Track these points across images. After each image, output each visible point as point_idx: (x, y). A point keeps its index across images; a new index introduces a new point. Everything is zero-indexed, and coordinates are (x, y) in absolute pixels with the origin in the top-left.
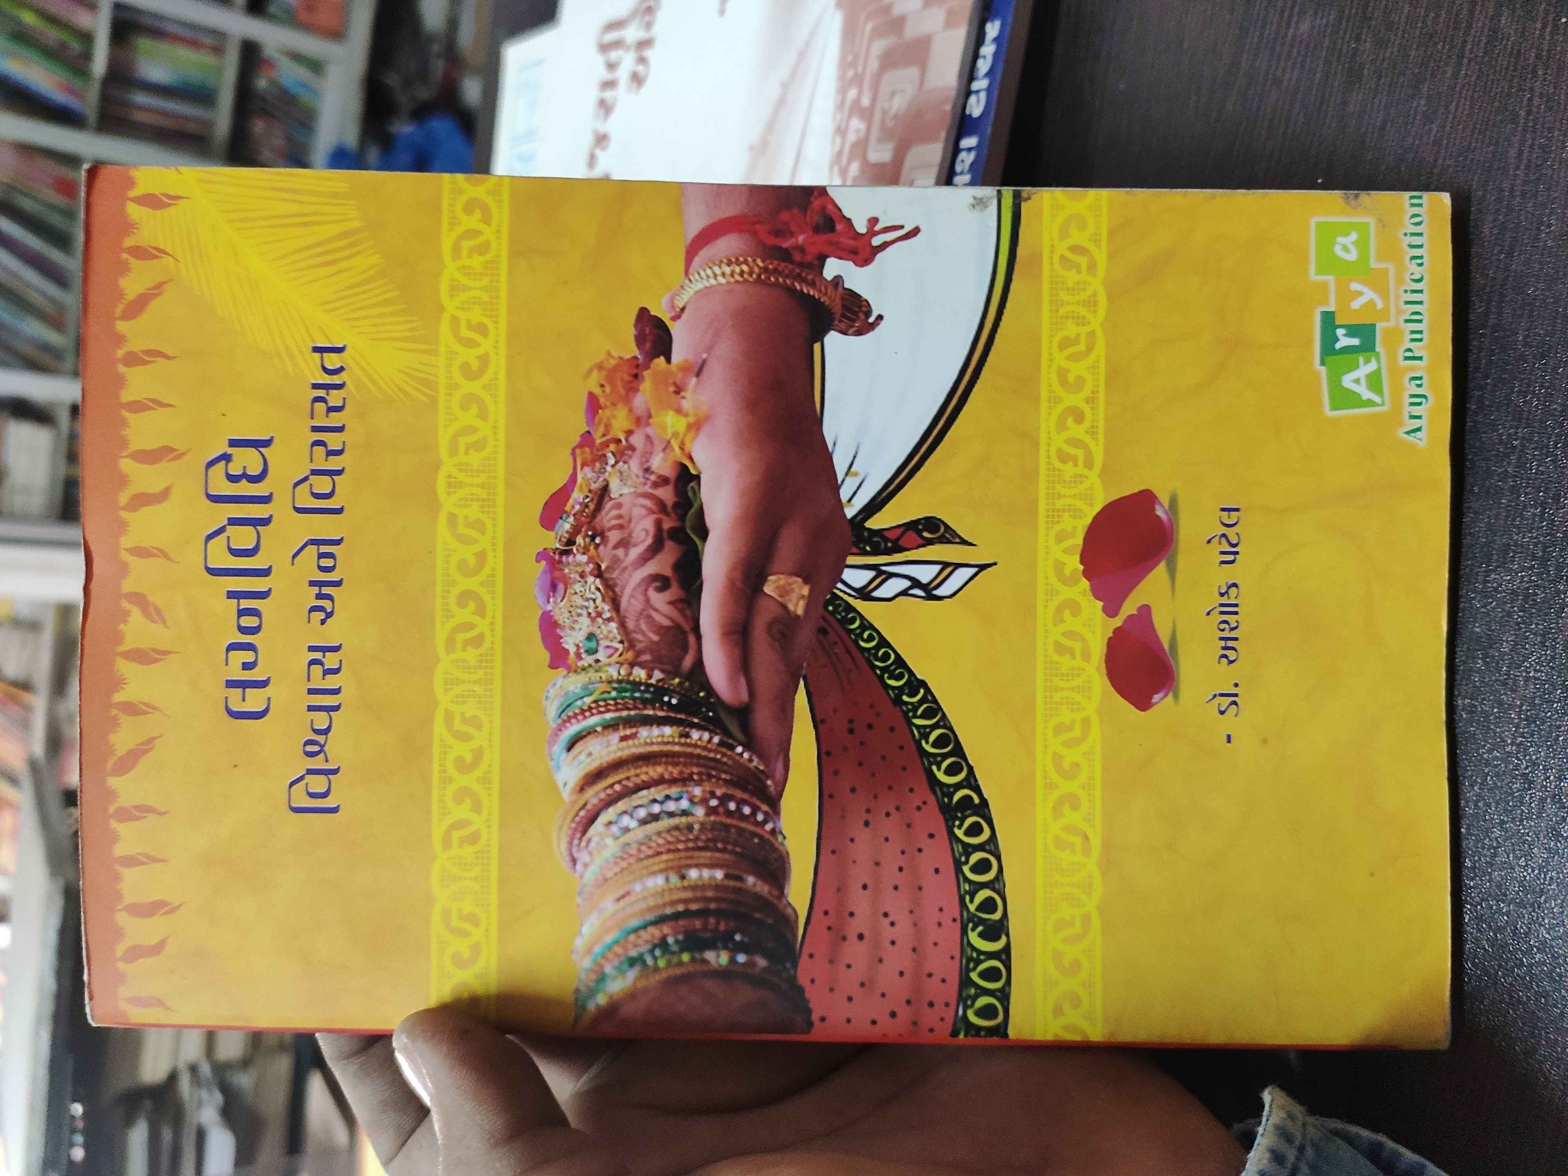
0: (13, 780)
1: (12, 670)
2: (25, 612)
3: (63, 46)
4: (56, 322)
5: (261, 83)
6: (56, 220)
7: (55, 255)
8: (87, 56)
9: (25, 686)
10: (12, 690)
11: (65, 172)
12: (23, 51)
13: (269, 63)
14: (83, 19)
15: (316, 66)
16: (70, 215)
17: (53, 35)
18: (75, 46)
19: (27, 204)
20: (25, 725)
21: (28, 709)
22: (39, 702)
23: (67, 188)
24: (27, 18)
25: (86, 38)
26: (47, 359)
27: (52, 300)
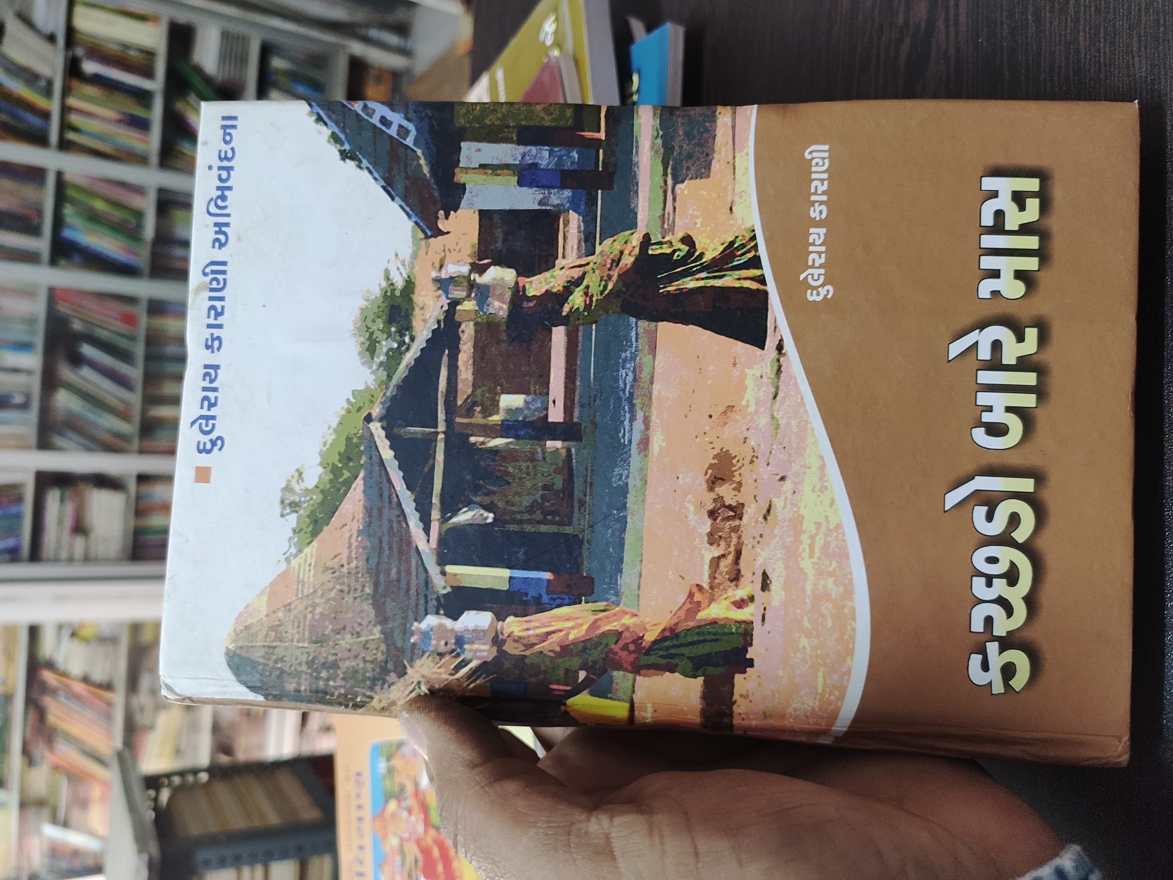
0: (100, 761)
1: (98, 676)
2: (107, 632)
3: (125, 221)
4: (124, 416)
6: (123, 343)
7: (123, 368)
8: (139, 227)
9: (108, 687)
10: (98, 691)
11: (128, 309)
12: (97, 227)
14: (136, 201)
16: (132, 338)
17: (117, 215)
18: (133, 220)
19: (103, 334)
20: (109, 717)
21: (110, 704)
22: (118, 698)
23: (130, 320)
24: (99, 205)
25: (139, 214)
26: (119, 443)
27: (122, 401)
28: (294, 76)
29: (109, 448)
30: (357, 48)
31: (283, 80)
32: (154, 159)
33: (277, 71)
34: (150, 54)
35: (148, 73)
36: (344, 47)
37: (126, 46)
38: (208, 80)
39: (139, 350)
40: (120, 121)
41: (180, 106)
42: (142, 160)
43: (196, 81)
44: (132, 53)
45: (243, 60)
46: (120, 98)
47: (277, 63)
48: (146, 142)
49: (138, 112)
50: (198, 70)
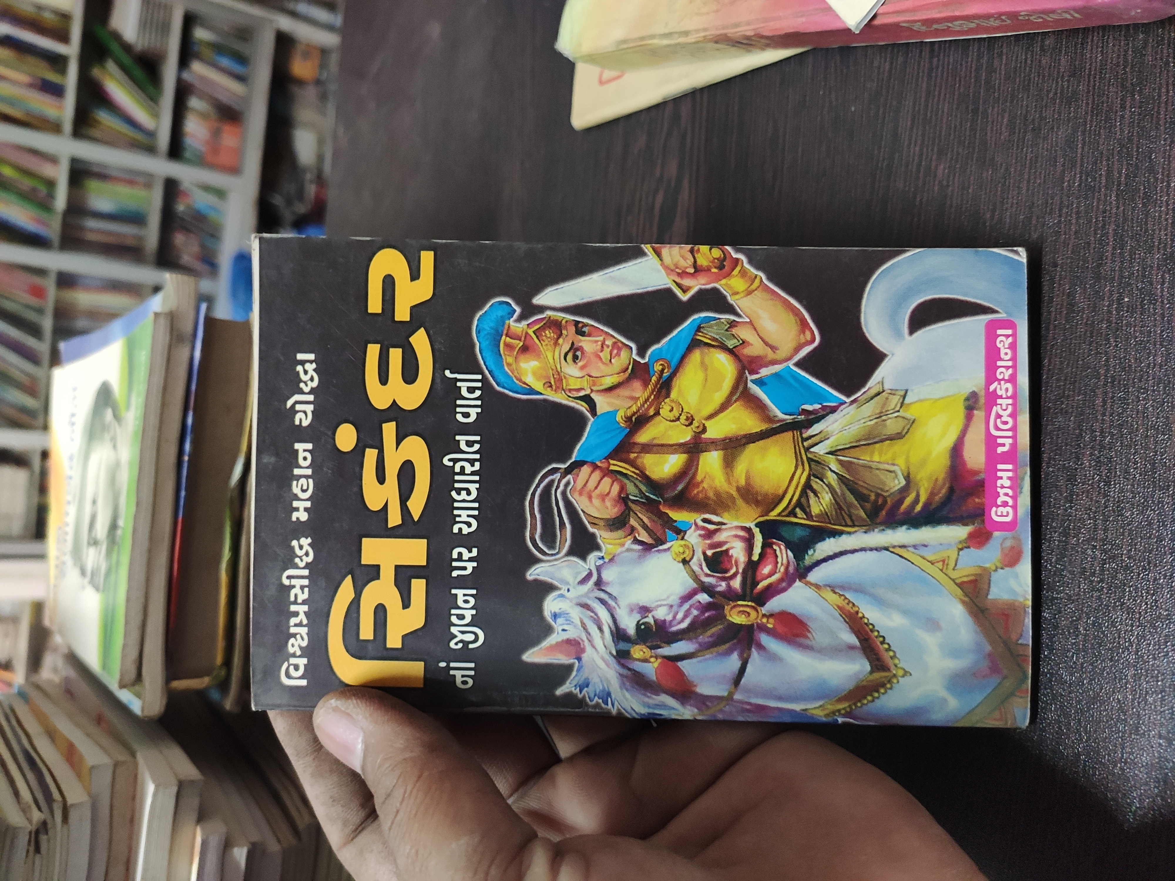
2: (6, 611)
3: (34, 190)
4: (30, 390)
5: (180, 208)
6: (31, 316)
7: (30, 341)
8: (51, 196)
9: (6, 666)
11: (37, 280)
12: (4, 195)
13: (185, 194)
14: (48, 170)
15: (220, 193)
16: (40, 311)
17: (27, 183)
18: (43, 190)
19: (9, 306)
22: (18, 677)
23: (38, 292)
24: (8, 172)
25: (51, 184)
26: (24, 418)
27: (28, 375)
28: (219, 49)
29: (15, 424)
30: (285, 23)
31: (206, 52)
32: (68, 126)
33: (201, 42)
34: (66, 17)
35: (63, 37)
36: (271, 21)
37: (40, 8)
38: (127, 48)
39: (47, 324)
40: (31, 86)
41: (96, 72)
42: (55, 128)
43: (115, 47)
44: (47, 15)
45: (165, 28)
46: (31, 60)
47: (200, 34)
48: (60, 108)
49: (52, 77)
50: (117, 37)
